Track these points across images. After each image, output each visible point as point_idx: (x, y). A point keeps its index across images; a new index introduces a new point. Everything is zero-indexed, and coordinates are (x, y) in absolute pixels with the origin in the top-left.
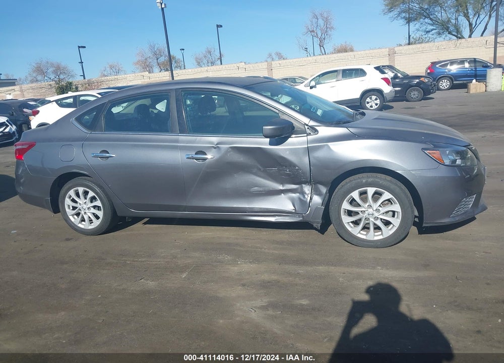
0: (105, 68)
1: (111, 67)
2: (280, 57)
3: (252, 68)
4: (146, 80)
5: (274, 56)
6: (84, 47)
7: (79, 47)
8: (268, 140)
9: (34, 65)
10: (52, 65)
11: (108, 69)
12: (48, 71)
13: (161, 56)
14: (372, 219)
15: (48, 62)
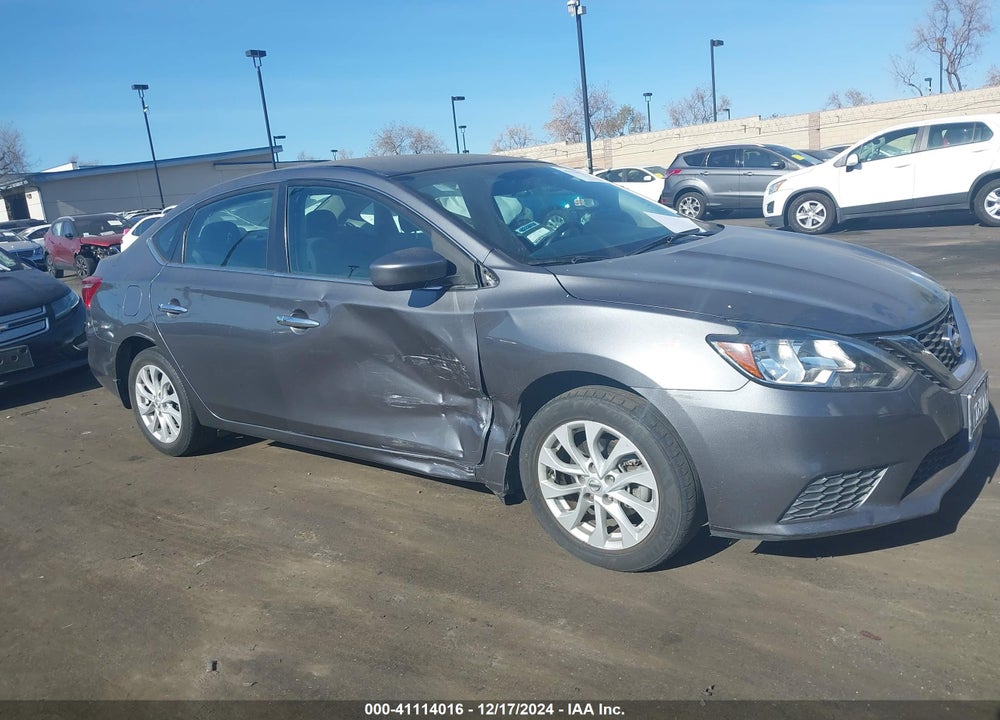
0: (502, 135)
1: (512, 134)
2: (857, 99)
3: (775, 128)
4: (560, 158)
5: (843, 99)
6: (463, 98)
7: (454, 99)
8: (407, 294)
9: (381, 134)
10: (410, 133)
11: (506, 138)
12: (403, 144)
13: (599, 109)
14: (598, 499)
15: (403, 129)
